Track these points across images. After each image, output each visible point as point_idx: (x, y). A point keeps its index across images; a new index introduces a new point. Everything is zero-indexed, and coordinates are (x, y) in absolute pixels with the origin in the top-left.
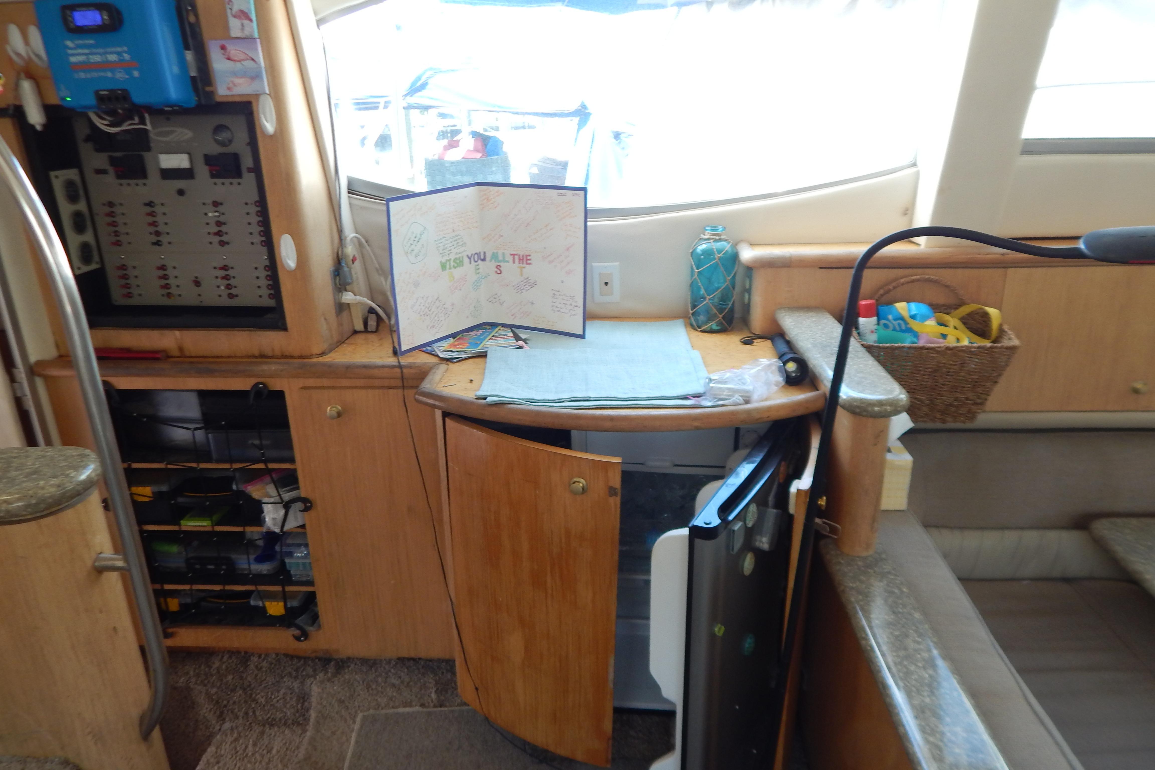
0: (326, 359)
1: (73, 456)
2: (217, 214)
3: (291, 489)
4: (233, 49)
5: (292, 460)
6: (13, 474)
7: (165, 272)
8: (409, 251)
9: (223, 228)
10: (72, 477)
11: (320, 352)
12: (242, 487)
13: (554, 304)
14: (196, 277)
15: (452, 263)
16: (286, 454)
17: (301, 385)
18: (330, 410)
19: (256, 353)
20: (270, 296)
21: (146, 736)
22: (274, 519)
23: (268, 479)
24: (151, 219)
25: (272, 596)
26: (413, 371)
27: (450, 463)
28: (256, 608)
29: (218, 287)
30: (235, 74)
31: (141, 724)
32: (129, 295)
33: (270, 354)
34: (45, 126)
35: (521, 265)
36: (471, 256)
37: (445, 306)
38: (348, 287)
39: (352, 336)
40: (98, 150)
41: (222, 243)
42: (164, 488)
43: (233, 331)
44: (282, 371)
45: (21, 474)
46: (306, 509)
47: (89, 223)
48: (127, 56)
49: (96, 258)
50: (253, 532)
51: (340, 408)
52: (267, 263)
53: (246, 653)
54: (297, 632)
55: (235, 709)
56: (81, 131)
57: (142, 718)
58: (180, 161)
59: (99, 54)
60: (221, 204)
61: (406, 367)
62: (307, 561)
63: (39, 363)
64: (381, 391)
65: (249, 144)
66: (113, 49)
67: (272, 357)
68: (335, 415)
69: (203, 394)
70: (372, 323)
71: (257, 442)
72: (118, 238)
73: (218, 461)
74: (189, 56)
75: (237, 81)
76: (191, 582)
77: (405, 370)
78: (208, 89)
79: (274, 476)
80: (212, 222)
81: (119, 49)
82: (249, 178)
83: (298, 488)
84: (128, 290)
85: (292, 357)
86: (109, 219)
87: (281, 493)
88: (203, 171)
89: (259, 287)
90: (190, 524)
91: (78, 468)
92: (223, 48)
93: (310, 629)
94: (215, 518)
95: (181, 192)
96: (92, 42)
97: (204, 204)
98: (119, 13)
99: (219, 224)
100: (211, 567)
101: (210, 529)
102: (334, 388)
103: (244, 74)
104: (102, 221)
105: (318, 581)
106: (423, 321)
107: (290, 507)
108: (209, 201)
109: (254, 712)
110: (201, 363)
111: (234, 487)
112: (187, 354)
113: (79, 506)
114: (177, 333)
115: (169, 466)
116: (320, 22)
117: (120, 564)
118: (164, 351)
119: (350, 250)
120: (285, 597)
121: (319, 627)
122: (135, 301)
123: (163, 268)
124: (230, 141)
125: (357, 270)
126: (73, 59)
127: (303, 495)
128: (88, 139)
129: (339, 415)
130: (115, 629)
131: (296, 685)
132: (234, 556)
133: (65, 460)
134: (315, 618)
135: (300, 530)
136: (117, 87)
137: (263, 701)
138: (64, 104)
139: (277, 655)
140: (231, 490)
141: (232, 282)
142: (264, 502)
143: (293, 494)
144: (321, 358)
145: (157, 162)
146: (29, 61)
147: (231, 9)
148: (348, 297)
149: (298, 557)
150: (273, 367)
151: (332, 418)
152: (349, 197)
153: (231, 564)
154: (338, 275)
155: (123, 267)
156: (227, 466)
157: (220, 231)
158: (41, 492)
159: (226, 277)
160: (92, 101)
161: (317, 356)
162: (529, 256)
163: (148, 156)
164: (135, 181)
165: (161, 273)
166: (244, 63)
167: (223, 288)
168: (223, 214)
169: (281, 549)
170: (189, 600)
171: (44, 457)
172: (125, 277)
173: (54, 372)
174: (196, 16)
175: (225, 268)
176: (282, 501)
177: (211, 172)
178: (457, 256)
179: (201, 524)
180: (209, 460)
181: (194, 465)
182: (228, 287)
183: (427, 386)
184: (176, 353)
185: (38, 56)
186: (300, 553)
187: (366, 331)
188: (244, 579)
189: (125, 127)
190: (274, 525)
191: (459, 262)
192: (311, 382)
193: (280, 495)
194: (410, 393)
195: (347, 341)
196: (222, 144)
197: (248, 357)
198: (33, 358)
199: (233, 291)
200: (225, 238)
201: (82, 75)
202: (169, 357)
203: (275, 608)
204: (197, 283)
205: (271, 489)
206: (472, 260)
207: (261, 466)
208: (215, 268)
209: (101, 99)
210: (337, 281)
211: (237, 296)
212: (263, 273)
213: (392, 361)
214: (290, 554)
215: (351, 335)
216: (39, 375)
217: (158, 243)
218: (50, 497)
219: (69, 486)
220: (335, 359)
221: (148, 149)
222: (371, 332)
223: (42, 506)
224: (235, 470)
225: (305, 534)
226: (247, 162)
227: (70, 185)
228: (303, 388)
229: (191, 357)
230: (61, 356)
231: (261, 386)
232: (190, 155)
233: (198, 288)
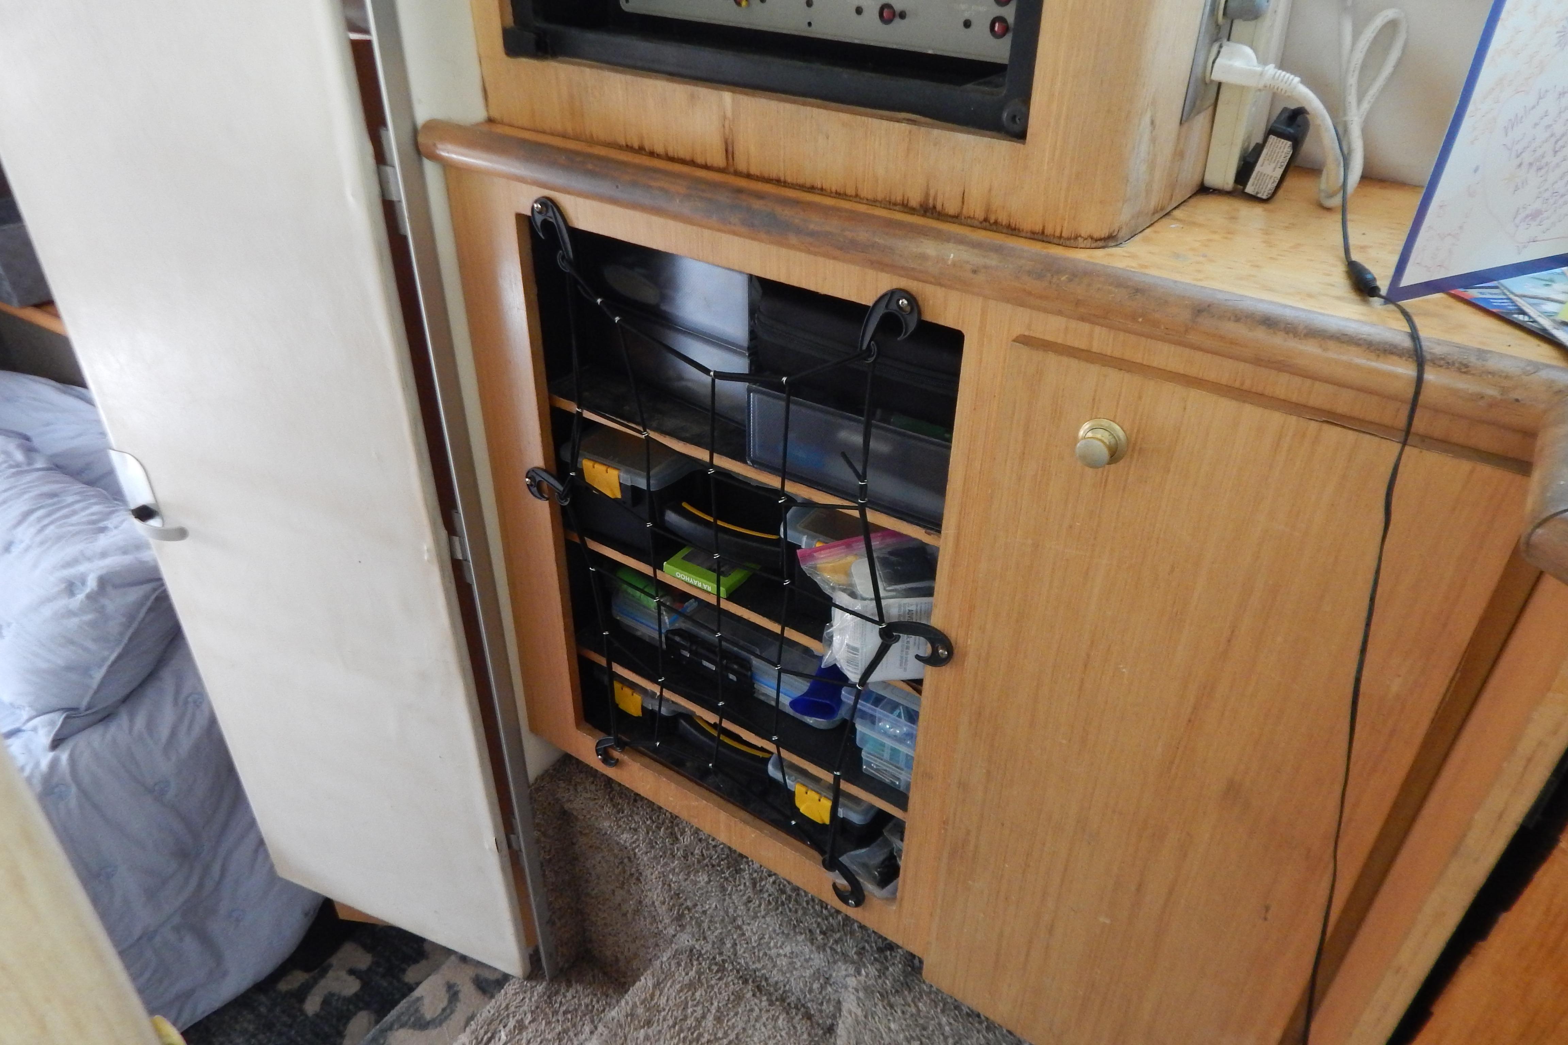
0: (1118, 259)
3: (911, 589)
5: (934, 523)
11: (1104, 233)
16: (921, 499)
17: (1019, 330)
18: (1088, 433)
20: (1000, 27)
22: (853, 650)
23: (859, 547)
25: (811, 783)
28: (776, 786)
33: (952, 208)
39: (1193, 201)
42: (644, 482)
43: (866, 115)
44: (975, 272)
46: (933, 660)
51: (1120, 433)
54: (843, 883)
55: (703, 922)
61: (1444, 363)
62: (905, 749)
63: (432, 126)
64: (1293, 420)
67: (955, 218)
68: (1104, 453)
70: (1272, 168)
73: (758, 463)
77: (1430, 376)
79: (875, 543)
85: (1012, 230)
87: (882, 593)
90: (679, 576)
93: (872, 890)
100: (710, 666)
102: (1122, 364)
105: (917, 801)
106: (1517, 189)
107: (897, 639)
109: (735, 945)
110: (760, 196)
111: (783, 531)
112: (741, 165)
114: (727, 97)
120: (836, 797)
127: (936, 621)
129: (1115, 454)
131: (818, 960)
132: (755, 662)
134: (889, 872)
135: (908, 688)
140: (774, 532)
142: (838, 601)
143: (913, 604)
144: (1099, 253)
148: (1237, 63)
149: (885, 733)
150: (953, 254)
151: (1087, 459)
161: (1088, 243)
169: (856, 702)
170: (657, 710)
173: (457, 155)
176: (881, 620)
179: (697, 584)
184: (719, 160)
186: (894, 725)
187: (1239, 188)
190: (851, 660)
192: (1051, 326)
193: (878, 599)
195: (1177, 213)
197: (890, 204)
198: (422, 112)
202: (695, 164)
203: (813, 805)
205: (861, 573)
211: (902, 15)
214: (870, 719)
215: (1190, 197)
216: (431, 156)
220: (1146, 267)
222: (1254, 199)
224: (791, 497)
225: (916, 699)
228: (1025, 341)
229: (749, 176)
230: (490, 120)
231: (903, 302)
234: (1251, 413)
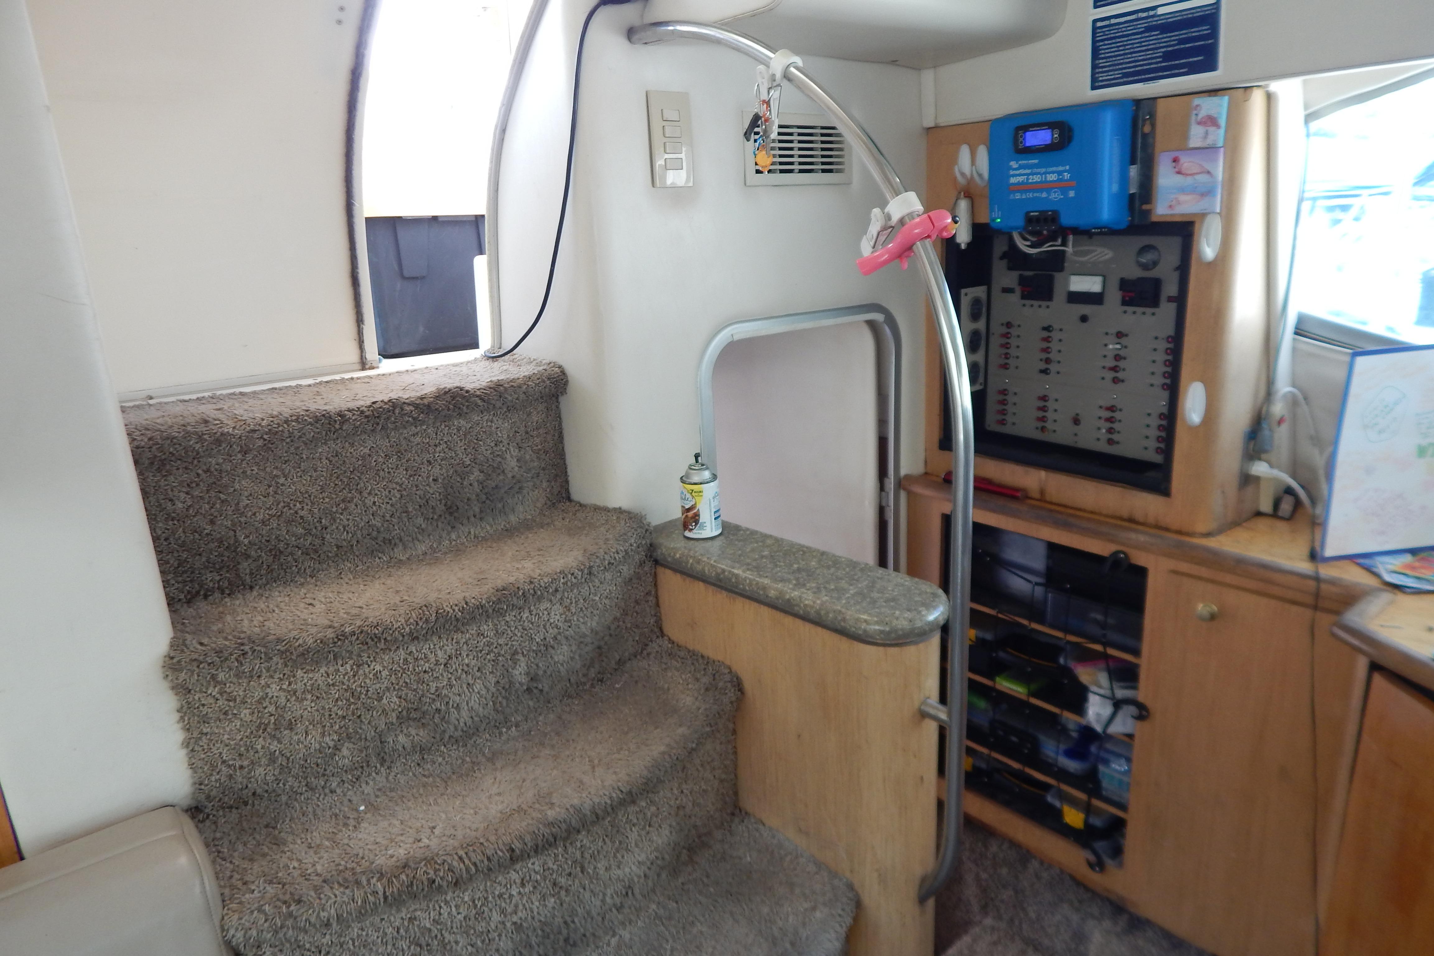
0: (1212, 543)
1: (926, 593)
2: (1118, 346)
3: (1128, 687)
4: (1187, 162)
5: (1136, 652)
6: (875, 595)
7: (1046, 404)
8: (1370, 426)
9: (1122, 364)
10: (923, 616)
11: (1205, 532)
12: (1071, 664)
14: (1077, 415)
16: (1130, 642)
17: (1172, 568)
18: (1201, 608)
19: (1125, 514)
20: (1158, 450)
21: (922, 900)
22: (1098, 715)
23: (1103, 665)
24: (1044, 345)
25: (1073, 802)
26: (1334, 589)
27: (1365, 737)
28: (1051, 807)
29: (1099, 429)
30: (1182, 190)
31: (921, 887)
32: (1002, 422)
33: (1141, 520)
34: (969, 245)
38: (1263, 456)
39: (1253, 519)
40: (1010, 268)
41: (1116, 381)
42: (989, 636)
43: (1104, 483)
44: (1151, 544)
45: (882, 598)
46: (1140, 718)
47: (983, 343)
48: (1067, 176)
49: (981, 379)
50: (1069, 718)
51: (1216, 609)
52: (1165, 410)
53: (1028, 851)
54: (1092, 858)
55: (1001, 908)
56: (999, 247)
57: (924, 880)
58: (1091, 284)
59: (1039, 173)
60: (1126, 335)
61: (1326, 581)
62: (1125, 779)
63: (907, 477)
64: (1279, 603)
65: (1177, 269)
66: (1054, 169)
67: (1143, 524)
68: (1208, 616)
69: (1053, 548)
70: (1286, 507)
71: (1099, 617)
72: (1007, 361)
73: (1053, 626)
74: (1134, 171)
75: (1183, 198)
76: (991, 747)
77: (1323, 586)
78: (1145, 207)
79: (1111, 664)
80: (1111, 355)
81: (1061, 168)
82: (1167, 310)
83: (1135, 688)
84: (1004, 417)
85: (1167, 529)
86: (1004, 341)
87: (1114, 687)
88: (1114, 296)
89: (1147, 437)
90: (1006, 685)
91: (929, 606)
92: (1175, 160)
93: (1109, 862)
94: (1034, 687)
95: (1084, 319)
96: (1036, 161)
97: (1107, 334)
98: (1070, 130)
99: (1117, 357)
100: (1014, 739)
101: (1024, 697)
102: (1212, 581)
103: (1193, 190)
104: (995, 341)
105: (1133, 807)
107: (1121, 708)
108: (1114, 331)
109: (1021, 923)
111: (1062, 661)
112: (1048, 498)
113: (921, 646)
114: (1043, 474)
115: (1000, 615)
116: (1309, 118)
117: (943, 716)
118: (1023, 490)
119: (1278, 408)
120: (1088, 809)
121: (1121, 865)
122: (1007, 430)
123: (1044, 398)
124: (1155, 264)
125: (1281, 436)
126: (1013, 180)
127: (1141, 698)
128: (1004, 256)
129: (1213, 617)
130: (922, 778)
132: (1042, 738)
133: (920, 594)
134: (1117, 852)
135: (1126, 739)
136: (1049, 209)
137: (1033, 915)
138: (993, 225)
139: (1062, 871)
140: (1056, 661)
141: (1115, 426)
142: (1091, 690)
143: (1128, 693)
144: (1205, 540)
145: (1067, 283)
146: (971, 181)
147: (1196, 115)
148: (1260, 468)
149: (1116, 770)
150: (1142, 538)
151: (1202, 619)
152: (1294, 339)
153: (1036, 746)
154: (1254, 438)
155: (1004, 392)
156: (1059, 634)
157: (1116, 366)
158: (895, 622)
159: (1110, 420)
160: (1020, 222)
161: (1199, 536)
163: (1058, 276)
164: (1040, 303)
165: (1041, 404)
166: (1197, 177)
167: (1104, 431)
168: (1126, 347)
169: (1097, 752)
170: (983, 766)
171: (903, 585)
172: (1003, 402)
173: (918, 489)
174: (1153, 126)
175: (1111, 409)
176: (1113, 697)
177: (1123, 297)
179: (1016, 689)
180: (1042, 621)
181: (1025, 622)
182: (1110, 431)
183: (1354, 617)
184: (1037, 495)
185: (980, 175)
186: (1119, 766)
187: (1275, 514)
188: (1047, 767)
189: (1044, 249)
190: (1098, 721)
192: (1184, 567)
193: (1112, 689)
194: (1324, 620)
195: (1244, 524)
196: (1145, 267)
197: (1114, 517)
198: (904, 470)
199: (1115, 437)
200: (1120, 375)
201: (1018, 196)
202: (1028, 497)
203: (1074, 817)
204: (1076, 421)
205: (1103, 678)
207: (1098, 647)
208: (1101, 407)
209: (1030, 220)
210: (1251, 446)
211: (1118, 443)
212: (1155, 422)
213: (1305, 566)
214: (1106, 762)
215: (1252, 517)
216: (905, 489)
217: (1045, 372)
218: (902, 629)
219: (918, 624)
220: (1223, 546)
221: (1061, 269)
222: (1282, 518)
223: (893, 635)
224: (1069, 642)
225: (1129, 747)
226: (1170, 289)
227: (976, 303)
228: (1175, 572)
229: (1051, 503)
230: (926, 473)
231: (1122, 556)
232: (1104, 276)
233: (1076, 427)
234: (1264, 601)
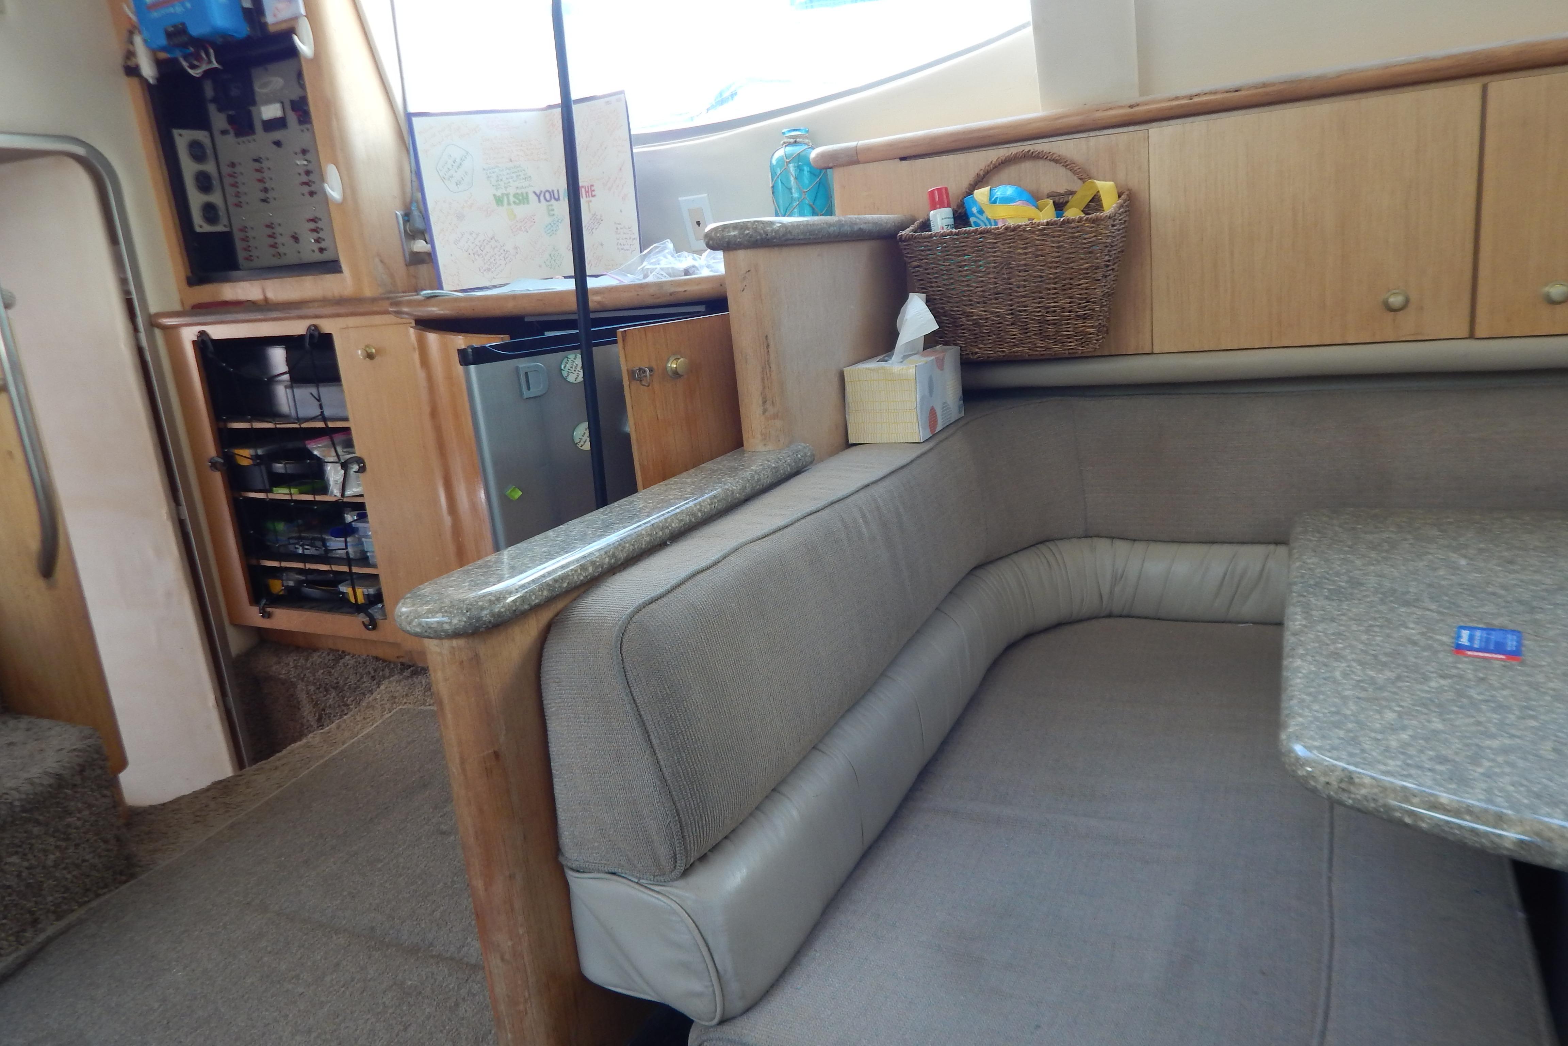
2: (305, 163)
3: (347, 449)
7: (273, 231)
8: (446, 177)
9: (311, 178)
12: (311, 446)
13: (618, 241)
14: (295, 233)
15: (512, 199)
17: (347, 326)
22: (336, 484)
24: (259, 176)
28: (342, 593)
29: (311, 241)
32: (250, 258)
34: (157, 80)
35: (588, 199)
36: (540, 194)
37: (504, 248)
38: (420, 235)
40: (220, 111)
41: (311, 194)
42: (260, 452)
44: (323, 308)
46: (362, 471)
47: (217, 185)
49: (224, 221)
50: (324, 500)
54: (366, 620)
56: (209, 93)
58: (275, 111)
60: (308, 151)
63: (158, 314)
72: (240, 199)
78: (264, 20)
80: (303, 172)
83: (353, 448)
84: (249, 253)
86: (232, 180)
87: (338, 452)
88: (292, 119)
90: (281, 493)
93: (379, 618)
95: (278, 144)
97: (296, 153)
99: (307, 173)
104: (227, 182)
105: (380, 562)
106: (474, 262)
107: (348, 468)
108: (298, 150)
112: (270, 303)
114: (262, 282)
118: (252, 301)
121: (386, 615)
122: (254, 264)
123: (271, 226)
127: (358, 454)
128: (213, 100)
136: (178, 22)
141: (320, 235)
142: (326, 461)
143: (349, 453)
145: (260, 113)
148: (419, 245)
150: (316, 304)
154: (408, 221)
155: (245, 229)
156: (297, 424)
157: (309, 181)
159: (316, 230)
162: (593, 186)
163: (253, 109)
164: (247, 137)
165: (270, 231)
167: (314, 241)
170: (291, 584)
172: (246, 239)
175: (315, 220)
176: (340, 461)
177: (299, 118)
178: (519, 191)
182: (317, 241)
184: (263, 303)
190: (337, 491)
191: (522, 199)
192: (350, 321)
193: (337, 454)
198: (153, 309)
199: (323, 245)
200: (312, 188)
201: (155, 14)
202: (256, 306)
203: (356, 595)
204: (296, 239)
205: (331, 449)
206: (542, 198)
208: (307, 221)
210: (408, 230)
211: (327, 250)
216: (157, 326)
217: (264, 201)
221: (254, 102)
227: (196, 146)
228: (348, 328)
231: (314, 328)
232: (282, 103)
233: (297, 244)
